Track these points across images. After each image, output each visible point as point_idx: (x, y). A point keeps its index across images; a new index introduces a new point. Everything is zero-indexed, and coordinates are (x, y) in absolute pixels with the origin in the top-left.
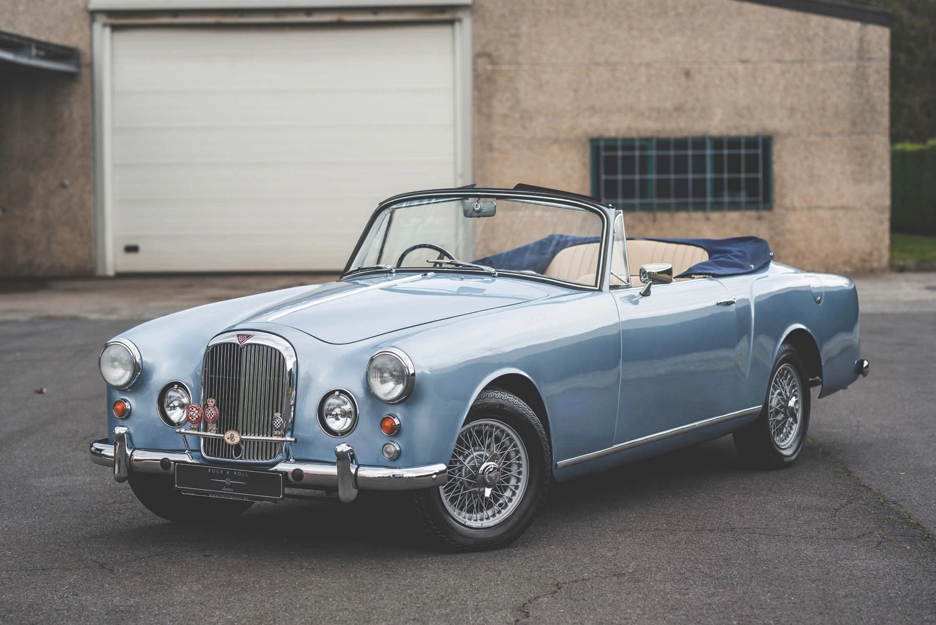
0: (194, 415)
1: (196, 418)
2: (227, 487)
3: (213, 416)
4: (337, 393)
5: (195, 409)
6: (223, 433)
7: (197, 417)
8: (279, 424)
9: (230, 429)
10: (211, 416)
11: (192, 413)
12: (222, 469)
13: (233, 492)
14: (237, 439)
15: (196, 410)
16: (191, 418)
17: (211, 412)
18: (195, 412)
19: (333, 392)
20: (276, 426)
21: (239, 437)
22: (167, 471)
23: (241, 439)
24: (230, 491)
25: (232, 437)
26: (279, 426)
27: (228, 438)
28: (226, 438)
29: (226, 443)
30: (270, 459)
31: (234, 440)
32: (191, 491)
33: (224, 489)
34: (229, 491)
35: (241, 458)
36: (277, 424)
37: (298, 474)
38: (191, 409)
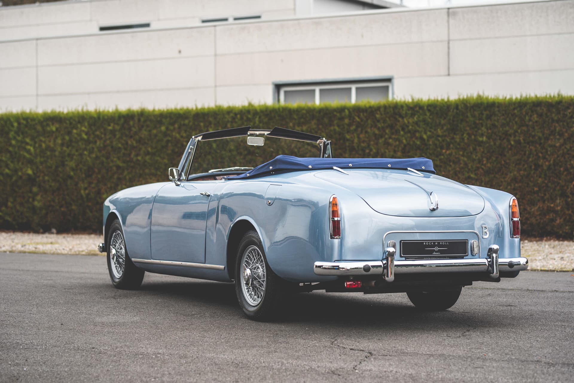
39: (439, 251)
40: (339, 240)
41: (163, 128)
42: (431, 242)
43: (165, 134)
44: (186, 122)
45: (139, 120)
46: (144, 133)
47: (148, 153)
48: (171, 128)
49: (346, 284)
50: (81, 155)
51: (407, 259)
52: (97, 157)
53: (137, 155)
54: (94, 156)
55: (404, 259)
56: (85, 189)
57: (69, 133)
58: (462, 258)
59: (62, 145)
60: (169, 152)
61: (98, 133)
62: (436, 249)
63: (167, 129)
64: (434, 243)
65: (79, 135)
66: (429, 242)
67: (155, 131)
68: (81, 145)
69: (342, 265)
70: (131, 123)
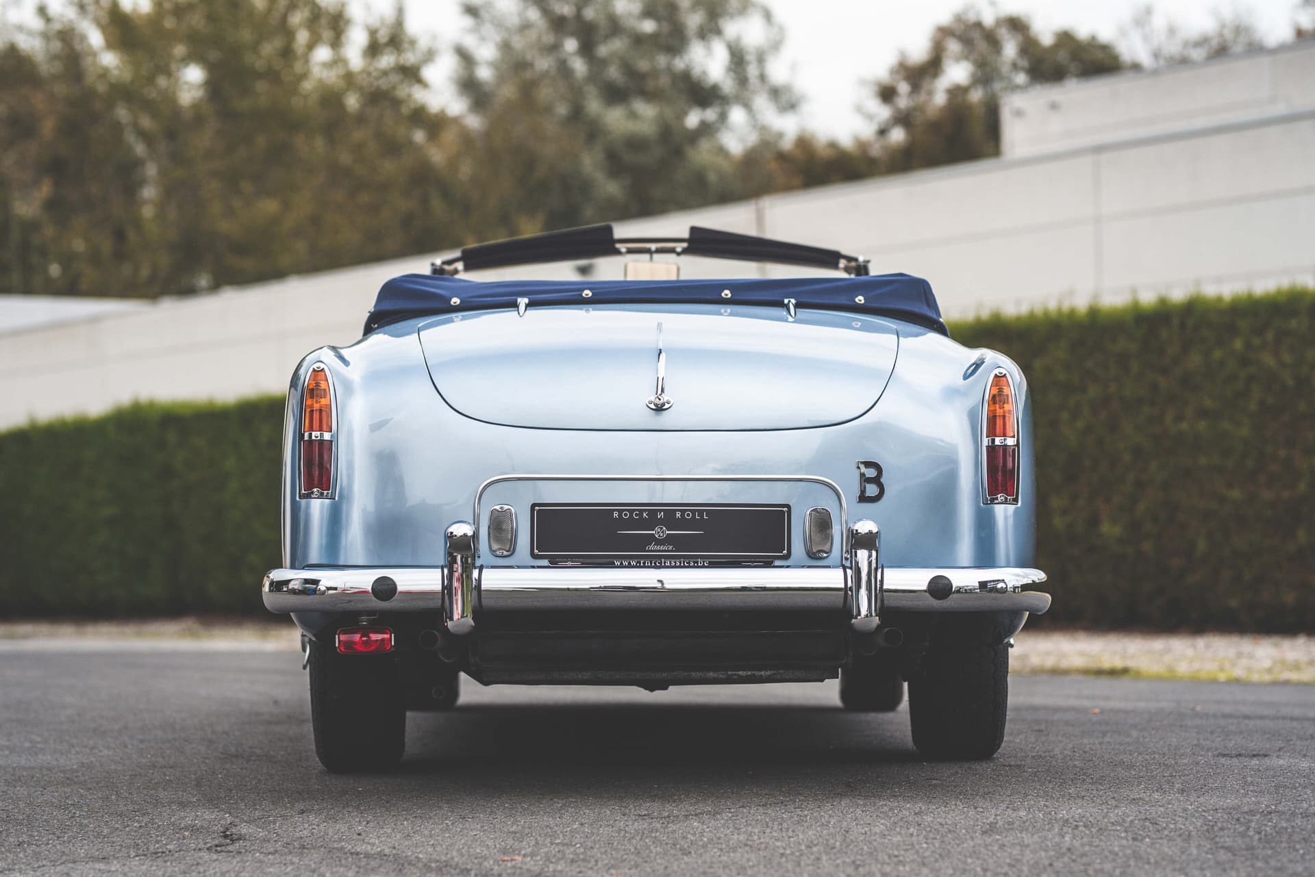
39: (669, 540)
40: (327, 501)
41: (1238, 344)
42: (641, 511)
43: (1244, 362)
44: (1293, 323)
45: (1183, 325)
46: (1195, 360)
47: (1203, 413)
48: (1256, 341)
49: (339, 638)
51: (555, 563)
52: (1089, 429)
53: (1179, 418)
54: (1080, 424)
55: (545, 562)
56: (1065, 512)
58: (768, 564)
60: (1253, 406)
61: (1090, 364)
62: (660, 532)
63: (1248, 345)
64: (653, 513)
66: (631, 512)
67: (1218, 354)
69: (328, 579)
70: (1164, 334)
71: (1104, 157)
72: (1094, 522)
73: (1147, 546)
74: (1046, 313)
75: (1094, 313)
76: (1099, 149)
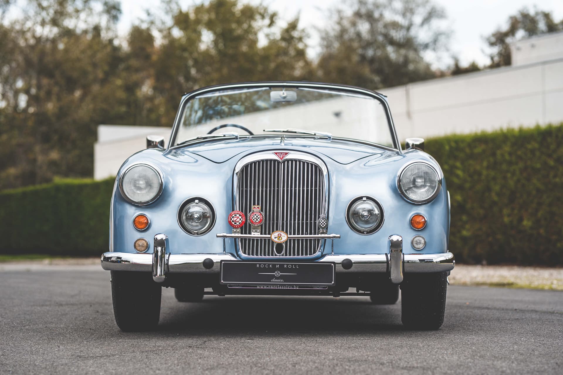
0: (237, 220)
1: (240, 223)
2: (277, 278)
3: (259, 220)
4: (364, 199)
5: (238, 215)
6: (269, 234)
7: (240, 221)
8: (324, 224)
9: (277, 229)
10: (257, 220)
11: (235, 219)
12: (271, 264)
13: (282, 282)
14: (284, 237)
15: (240, 215)
16: (233, 223)
17: (257, 216)
18: (238, 218)
19: (361, 198)
20: (322, 225)
21: (286, 236)
22: (210, 270)
23: (288, 237)
24: (281, 282)
25: (279, 237)
26: (324, 225)
27: (275, 238)
28: (273, 237)
29: (273, 242)
30: (310, 254)
31: (282, 238)
32: (238, 285)
33: (273, 280)
34: (279, 282)
35: (283, 255)
36: (323, 224)
37: (347, 264)
38: (233, 216)
50: (505, 178)
52: (518, 181)
53: (555, 177)
54: (516, 178)
56: (509, 216)
57: (494, 154)
59: (488, 168)
61: (519, 153)
65: (503, 155)
68: (504, 167)
70: (549, 140)
71: (547, 66)
72: (521, 220)
73: (542, 231)
74: (501, 130)
75: (521, 130)
76: (544, 63)
